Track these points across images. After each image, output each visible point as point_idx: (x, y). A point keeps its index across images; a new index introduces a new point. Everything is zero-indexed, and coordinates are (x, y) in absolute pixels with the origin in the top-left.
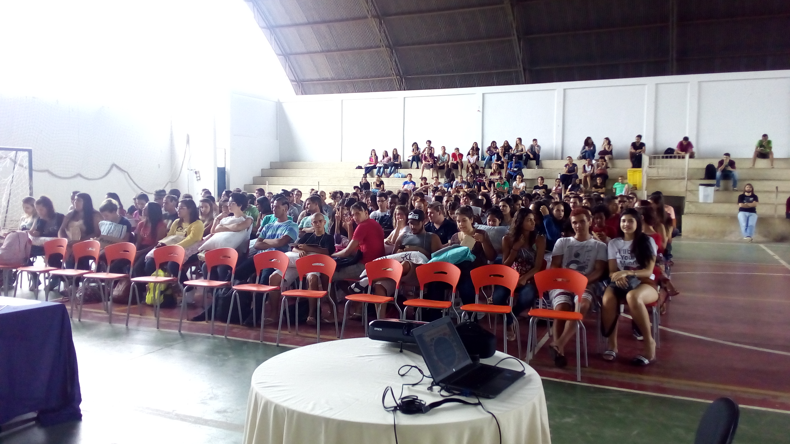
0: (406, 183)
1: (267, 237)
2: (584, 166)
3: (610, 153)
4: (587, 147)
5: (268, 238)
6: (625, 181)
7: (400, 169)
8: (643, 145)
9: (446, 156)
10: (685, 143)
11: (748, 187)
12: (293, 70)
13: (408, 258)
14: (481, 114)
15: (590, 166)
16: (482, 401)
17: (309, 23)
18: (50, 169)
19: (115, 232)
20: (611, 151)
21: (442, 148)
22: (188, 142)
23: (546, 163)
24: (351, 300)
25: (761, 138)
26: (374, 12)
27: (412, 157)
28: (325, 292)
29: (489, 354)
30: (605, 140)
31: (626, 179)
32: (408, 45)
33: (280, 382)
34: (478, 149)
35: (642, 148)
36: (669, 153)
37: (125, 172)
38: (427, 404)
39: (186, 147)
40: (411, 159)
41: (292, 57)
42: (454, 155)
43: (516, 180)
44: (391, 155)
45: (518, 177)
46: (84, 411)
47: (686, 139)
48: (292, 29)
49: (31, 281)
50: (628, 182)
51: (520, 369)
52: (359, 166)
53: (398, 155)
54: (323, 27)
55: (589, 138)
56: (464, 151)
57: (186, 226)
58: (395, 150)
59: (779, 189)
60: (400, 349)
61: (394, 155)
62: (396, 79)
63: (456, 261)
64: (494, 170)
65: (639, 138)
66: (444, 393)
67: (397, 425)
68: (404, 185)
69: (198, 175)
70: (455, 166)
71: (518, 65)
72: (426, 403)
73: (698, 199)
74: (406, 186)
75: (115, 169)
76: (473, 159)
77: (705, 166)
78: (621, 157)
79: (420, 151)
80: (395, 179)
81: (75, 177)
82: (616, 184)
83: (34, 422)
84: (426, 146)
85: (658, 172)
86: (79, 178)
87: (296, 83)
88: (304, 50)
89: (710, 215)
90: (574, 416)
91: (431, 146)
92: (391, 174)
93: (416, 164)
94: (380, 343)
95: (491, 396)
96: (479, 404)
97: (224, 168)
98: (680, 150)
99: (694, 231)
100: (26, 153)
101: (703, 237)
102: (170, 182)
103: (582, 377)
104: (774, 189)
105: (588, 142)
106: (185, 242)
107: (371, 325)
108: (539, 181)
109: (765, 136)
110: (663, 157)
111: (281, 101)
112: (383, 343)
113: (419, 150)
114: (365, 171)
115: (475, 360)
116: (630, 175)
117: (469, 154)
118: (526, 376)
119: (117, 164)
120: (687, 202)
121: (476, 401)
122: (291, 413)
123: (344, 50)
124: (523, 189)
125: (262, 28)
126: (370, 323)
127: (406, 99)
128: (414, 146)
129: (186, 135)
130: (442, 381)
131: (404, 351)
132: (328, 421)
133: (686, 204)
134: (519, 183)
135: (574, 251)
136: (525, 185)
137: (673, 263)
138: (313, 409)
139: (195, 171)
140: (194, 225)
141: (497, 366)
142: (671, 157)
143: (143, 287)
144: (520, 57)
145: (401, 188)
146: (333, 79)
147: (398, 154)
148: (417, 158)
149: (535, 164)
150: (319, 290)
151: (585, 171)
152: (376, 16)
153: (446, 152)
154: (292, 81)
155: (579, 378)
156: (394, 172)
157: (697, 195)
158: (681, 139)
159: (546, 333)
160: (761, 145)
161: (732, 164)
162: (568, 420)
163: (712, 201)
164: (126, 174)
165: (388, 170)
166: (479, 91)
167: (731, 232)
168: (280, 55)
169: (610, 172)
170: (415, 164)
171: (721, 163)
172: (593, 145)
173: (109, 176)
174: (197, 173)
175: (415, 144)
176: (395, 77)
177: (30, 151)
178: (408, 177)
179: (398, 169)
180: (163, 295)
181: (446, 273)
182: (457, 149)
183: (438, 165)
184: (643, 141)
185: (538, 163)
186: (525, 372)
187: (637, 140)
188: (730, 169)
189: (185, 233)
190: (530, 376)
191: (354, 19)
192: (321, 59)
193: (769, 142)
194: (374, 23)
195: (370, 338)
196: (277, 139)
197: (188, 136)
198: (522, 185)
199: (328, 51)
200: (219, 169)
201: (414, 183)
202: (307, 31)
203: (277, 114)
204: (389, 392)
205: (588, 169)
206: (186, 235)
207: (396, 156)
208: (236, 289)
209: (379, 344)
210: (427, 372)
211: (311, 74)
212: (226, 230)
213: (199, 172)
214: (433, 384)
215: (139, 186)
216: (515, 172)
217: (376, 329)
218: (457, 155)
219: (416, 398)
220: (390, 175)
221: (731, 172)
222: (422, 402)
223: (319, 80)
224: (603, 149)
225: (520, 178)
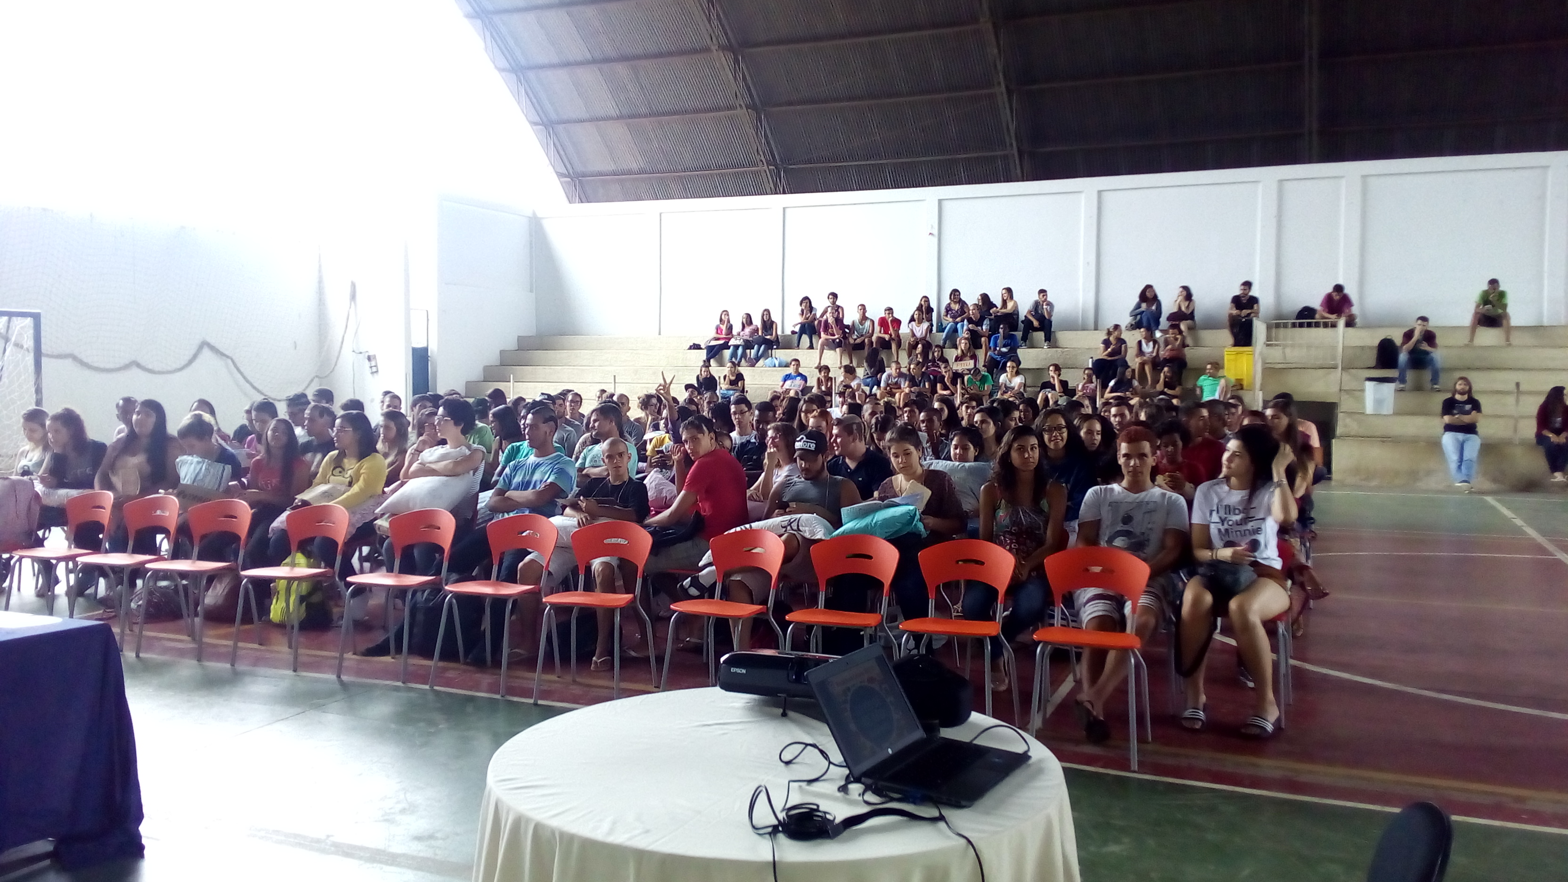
0: (787, 377)
1: (512, 488)
2: (1140, 343)
3: (1191, 316)
4: (1144, 306)
5: (516, 489)
6: (1220, 373)
7: (777, 350)
8: (1254, 301)
9: (868, 324)
10: (1336, 297)
11: (1460, 385)
12: (562, 153)
13: (795, 528)
14: (935, 240)
15: (1151, 344)
16: (947, 812)
17: (594, 61)
18: (76, 353)
19: (208, 478)
20: (1192, 313)
21: (860, 307)
22: (353, 297)
23: (1063, 337)
24: (681, 612)
25: (1485, 287)
26: (723, 40)
27: (799, 325)
28: (630, 596)
29: (958, 718)
30: (1181, 289)
31: (1223, 368)
32: (790, 103)
33: (545, 779)
34: (930, 310)
35: (1252, 308)
36: (1306, 316)
37: (228, 357)
38: (837, 821)
39: (350, 308)
40: (797, 329)
41: (560, 128)
42: (883, 322)
43: (1006, 372)
44: (757, 322)
45: (1009, 364)
46: (148, 838)
47: (1339, 288)
48: (562, 74)
49: (40, 576)
50: (1225, 375)
51: (1020, 748)
52: (694, 344)
53: (772, 322)
54: (622, 70)
55: (1149, 287)
56: (904, 313)
57: (351, 465)
58: (765, 313)
59: (1522, 388)
60: (781, 710)
61: (764, 323)
62: (767, 171)
63: (889, 534)
64: (962, 351)
65: (1246, 287)
66: (871, 797)
67: (781, 862)
68: (785, 381)
69: (373, 364)
70: (885, 345)
71: (1008, 144)
72: (835, 818)
73: (1364, 407)
74: (788, 383)
75: (206, 353)
76: (920, 330)
77: (1376, 342)
78: (1212, 324)
79: (815, 314)
80: (768, 371)
81: (126, 367)
82: (1202, 377)
83: (47, 862)
84: (828, 303)
85: (1284, 353)
86: (135, 371)
87: (569, 179)
88: (584, 115)
89: (1386, 439)
90: (1126, 840)
91: (838, 303)
92: (757, 359)
93: (808, 340)
94: (742, 698)
95: (963, 803)
96: (941, 818)
97: (426, 350)
98: (1327, 310)
99: (1356, 471)
100: (29, 321)
101: (1374, 483)
102: (317, 376)
103: (1140, 763)
104: (1512, 387)
105: (1148, 296)
106: (348, 497)
107: (724, 662)
108: (1052, 373)
109: (1494, 282)
110: (1294, 325)
111: (539, 215)
112: (747, 699)
113: (813, 313)
114: (707, 354)
115: (930, 730)
116: (1228, 360)
117: (912, 319)
118: (1031, 762)
119: (212, 341)
120: (1341, 414)
121: (935, 813)
122: (568, 839)
123: (664, 114)
124: (1020, 387)
125: (501, 70)
126: (722, 659)
127: (787, 210)
128: (804, 304)
129: (350, 284)
130: (866, 774)
131: (791, 714)
132: (641, 855)
133: (1340, 416)
134: (1012, 376)
135: (1122, 513)
136: (1023, 381)
137: (1316, 534)
138: (611, 832)
139: (367, 355)
140: (367, 463)
141: (975, 742)
142: (1309, 325)
143: (264, 587)
144: (1010, 127)
145: (779, 387)
146: (642, 172)
147: (773, 320)
148: (809, 328)
149: (1044, 338)
150: (617, 592)
151: (1141, 352)
152: (726, 48)
153: (867, 315)
154: (560, 175)
155: (1135, 766)
156: (765, 355)
157: (1361, 401)
158: (1329, 289)
159: (1067, 676)
160: (1485, 299)
161: (1429, 337)
162: (1114, 848)
163: (1391, 412)
164: (230, 361)
165: (753, 352)
166: (931, 194)
167: (1429, 473)
168: (536, 124)
169: (1190, 354)
170: (805, 339)
171: (1408, 335)
172: (1155, 299)
173: (194, 365)
174: (372, 358)
175: (806, 301)
176: (765, 167)
177: (36, 317)
178: (792, 366)
179: (772, 349)
180: (305, 603)
181: (870, 557)
182: (890, 310)
183: (852, 341)
184: (1254, 292)
185: (1048, 338)
186: (1030, 754)
187: (1242, 292)
188: (1425, 347)
189: (348, 479)
190: (1040, 761)
191: (682, 53)
192: (619, 132)
193: (1502, 295)
194: (722, 60)
195: (722, 688)
196: (531, 291)
197: (353, 285)
198: (1017, 381)
199: (631, 117)
200: (415, 351)
201: (805, 378)
202: (589, 76)
203: (531, 244)
204: (763, 797)
205: (1148, 348)
206: (350, 484)
207: (768, 325)
208: (451, 592)
209: (740, 700)
210: (837, 756)
211: (600, 163)
212: (432, 472)
213: (375, 357)
214: (848, 780)
215: (255, 385)
216: (1003, 354)
217: (733, 670)
218: (890, 322)
219: (815, 807)
220: (757, 362)
221: (1427, 353)
222: (828, 816)
223: (614, 174)
224: (1175, 310)
225: (1013, 367)
